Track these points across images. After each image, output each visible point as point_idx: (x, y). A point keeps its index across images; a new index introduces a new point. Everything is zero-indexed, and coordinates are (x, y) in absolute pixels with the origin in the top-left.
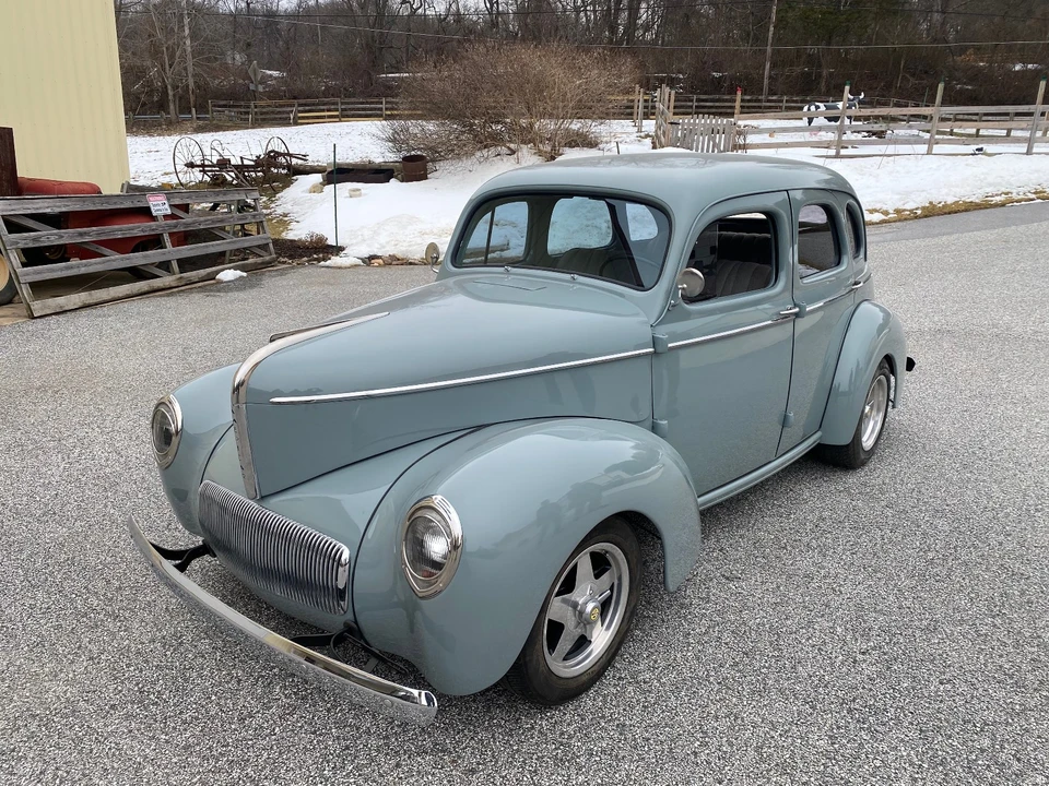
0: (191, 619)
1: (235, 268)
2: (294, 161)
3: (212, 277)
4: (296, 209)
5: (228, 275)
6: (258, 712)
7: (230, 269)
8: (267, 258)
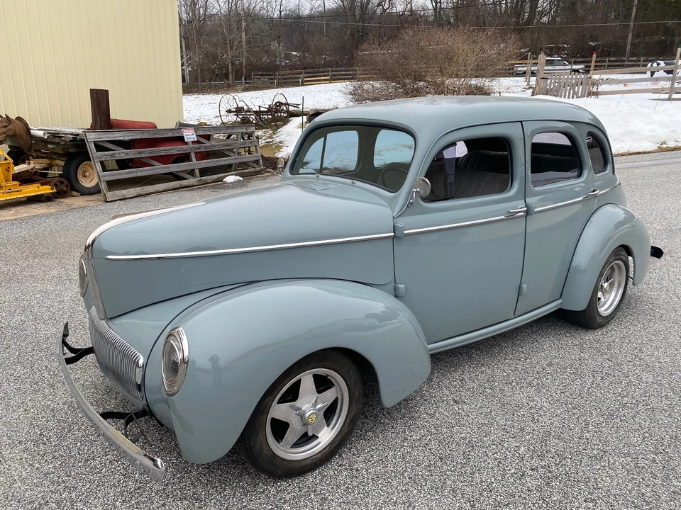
0: (94, 392)
1: (236, 175)
2: (291, 109)
3: (221, 180)
4: (288, 138)
5: (231, 179)
6: (99, 457)
7: (232, 175)
8: (258, 169)
